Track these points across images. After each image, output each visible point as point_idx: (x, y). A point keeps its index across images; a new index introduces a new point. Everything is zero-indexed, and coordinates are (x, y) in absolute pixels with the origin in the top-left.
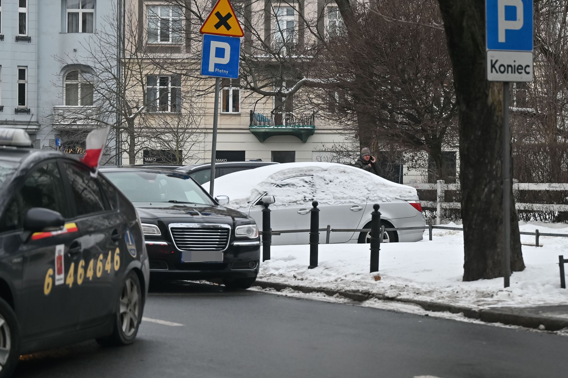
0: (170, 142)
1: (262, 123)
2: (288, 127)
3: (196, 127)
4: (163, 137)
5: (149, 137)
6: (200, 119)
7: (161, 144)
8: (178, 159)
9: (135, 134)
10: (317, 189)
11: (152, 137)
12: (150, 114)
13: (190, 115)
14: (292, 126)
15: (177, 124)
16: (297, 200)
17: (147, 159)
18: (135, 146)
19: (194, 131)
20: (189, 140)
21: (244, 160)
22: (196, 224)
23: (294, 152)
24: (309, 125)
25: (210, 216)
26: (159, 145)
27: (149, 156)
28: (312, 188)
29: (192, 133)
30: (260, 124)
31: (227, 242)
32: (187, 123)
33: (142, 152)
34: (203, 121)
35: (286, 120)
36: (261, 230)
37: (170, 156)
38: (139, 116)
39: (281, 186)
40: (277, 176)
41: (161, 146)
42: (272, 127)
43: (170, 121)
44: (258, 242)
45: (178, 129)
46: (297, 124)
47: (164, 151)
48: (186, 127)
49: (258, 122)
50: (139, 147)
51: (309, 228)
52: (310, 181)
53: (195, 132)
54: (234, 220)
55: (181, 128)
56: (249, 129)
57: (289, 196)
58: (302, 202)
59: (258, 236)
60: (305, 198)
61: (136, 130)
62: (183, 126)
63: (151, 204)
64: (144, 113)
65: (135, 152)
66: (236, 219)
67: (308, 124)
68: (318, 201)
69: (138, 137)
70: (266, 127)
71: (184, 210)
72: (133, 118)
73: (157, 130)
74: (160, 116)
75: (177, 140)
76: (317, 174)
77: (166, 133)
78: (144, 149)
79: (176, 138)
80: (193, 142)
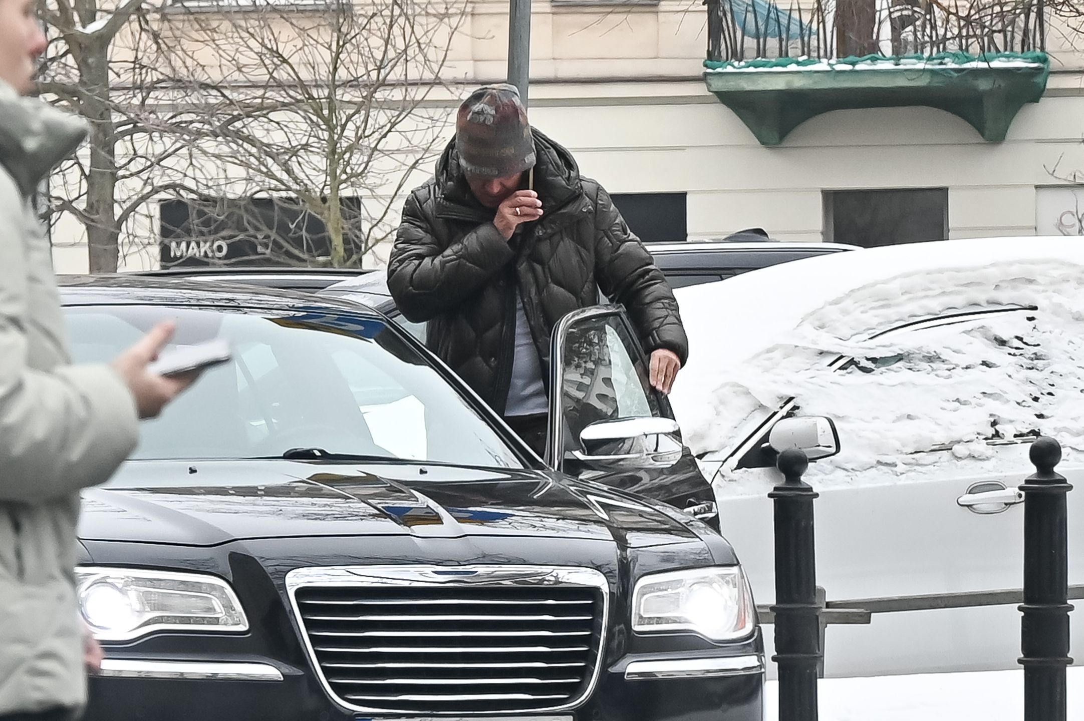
0: (295, 154)
1: (772, 43)
2: (908, 64)
3: (428, 76)
4: (256, 128)
5: (190, 133)
6: (444, 30)
7: (248, 166)
8: (337, 241)
9: (116, 118)
10: (1055, 379)
11: (199, 134)
12: (188, 11)
13: (397, 11)
14: (930, 59)
15: (328, 59)
16: (956, 436)
17: (178, 249)
18: (115, 178)
19: (418, 98)
20: (393, 141)
21: (681, 236)
22: (428, 569)
23: (943, 192)
24: (1018, 48)
25: (500, 528)
26: (241, 172)
27: (188, 232)
28: (1033, 374)
29: (406, 108)
30: (761, 52)
31: (589, 657)
32: (379, 55)
33: (155, 209)
34: (461, 44)
35: (899, 25)
36: (768, 596)
37: (299, 227)
38: (136, 26)
39: (869, 365)
40: (845, 312)
41: (249, 179)
42: (823, 66)
43: (290, 46)
44: (751, 661)
45: (333, 86)
46: (953, 46)
47: (269, 202)
48: (374, 75)
49: (750, 43)
50: (136, 183)
51: (1017, 583)
52: (1020, 339)
53: (422, 103)
54: (622, 544)
55: (345, 84)
56: (703, 79)
57: (909, 417)
58: (980, 447)
59: (749, 627)
60: (994, 424)
61: (117, 98)
62: (361, 71)
63: (192, 471)
64: (157, 10)
65: (118, 211)
66: (634, 539)
67: (1008, 45)
68: (1063, 440)
69: (131, 133)
70: (793, 67)
71: (364, 499)
72: (104, 39)
73: (227, 93)
74: (243, 23)
75: (333, 144)
76: (1057, 299)
77: (274, 109)
78: (163, 195)
79: (326, 135)
80: (412, 151)
